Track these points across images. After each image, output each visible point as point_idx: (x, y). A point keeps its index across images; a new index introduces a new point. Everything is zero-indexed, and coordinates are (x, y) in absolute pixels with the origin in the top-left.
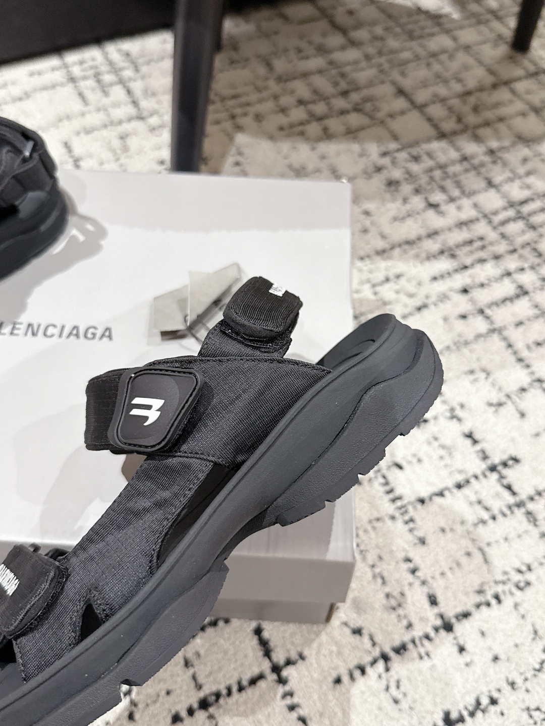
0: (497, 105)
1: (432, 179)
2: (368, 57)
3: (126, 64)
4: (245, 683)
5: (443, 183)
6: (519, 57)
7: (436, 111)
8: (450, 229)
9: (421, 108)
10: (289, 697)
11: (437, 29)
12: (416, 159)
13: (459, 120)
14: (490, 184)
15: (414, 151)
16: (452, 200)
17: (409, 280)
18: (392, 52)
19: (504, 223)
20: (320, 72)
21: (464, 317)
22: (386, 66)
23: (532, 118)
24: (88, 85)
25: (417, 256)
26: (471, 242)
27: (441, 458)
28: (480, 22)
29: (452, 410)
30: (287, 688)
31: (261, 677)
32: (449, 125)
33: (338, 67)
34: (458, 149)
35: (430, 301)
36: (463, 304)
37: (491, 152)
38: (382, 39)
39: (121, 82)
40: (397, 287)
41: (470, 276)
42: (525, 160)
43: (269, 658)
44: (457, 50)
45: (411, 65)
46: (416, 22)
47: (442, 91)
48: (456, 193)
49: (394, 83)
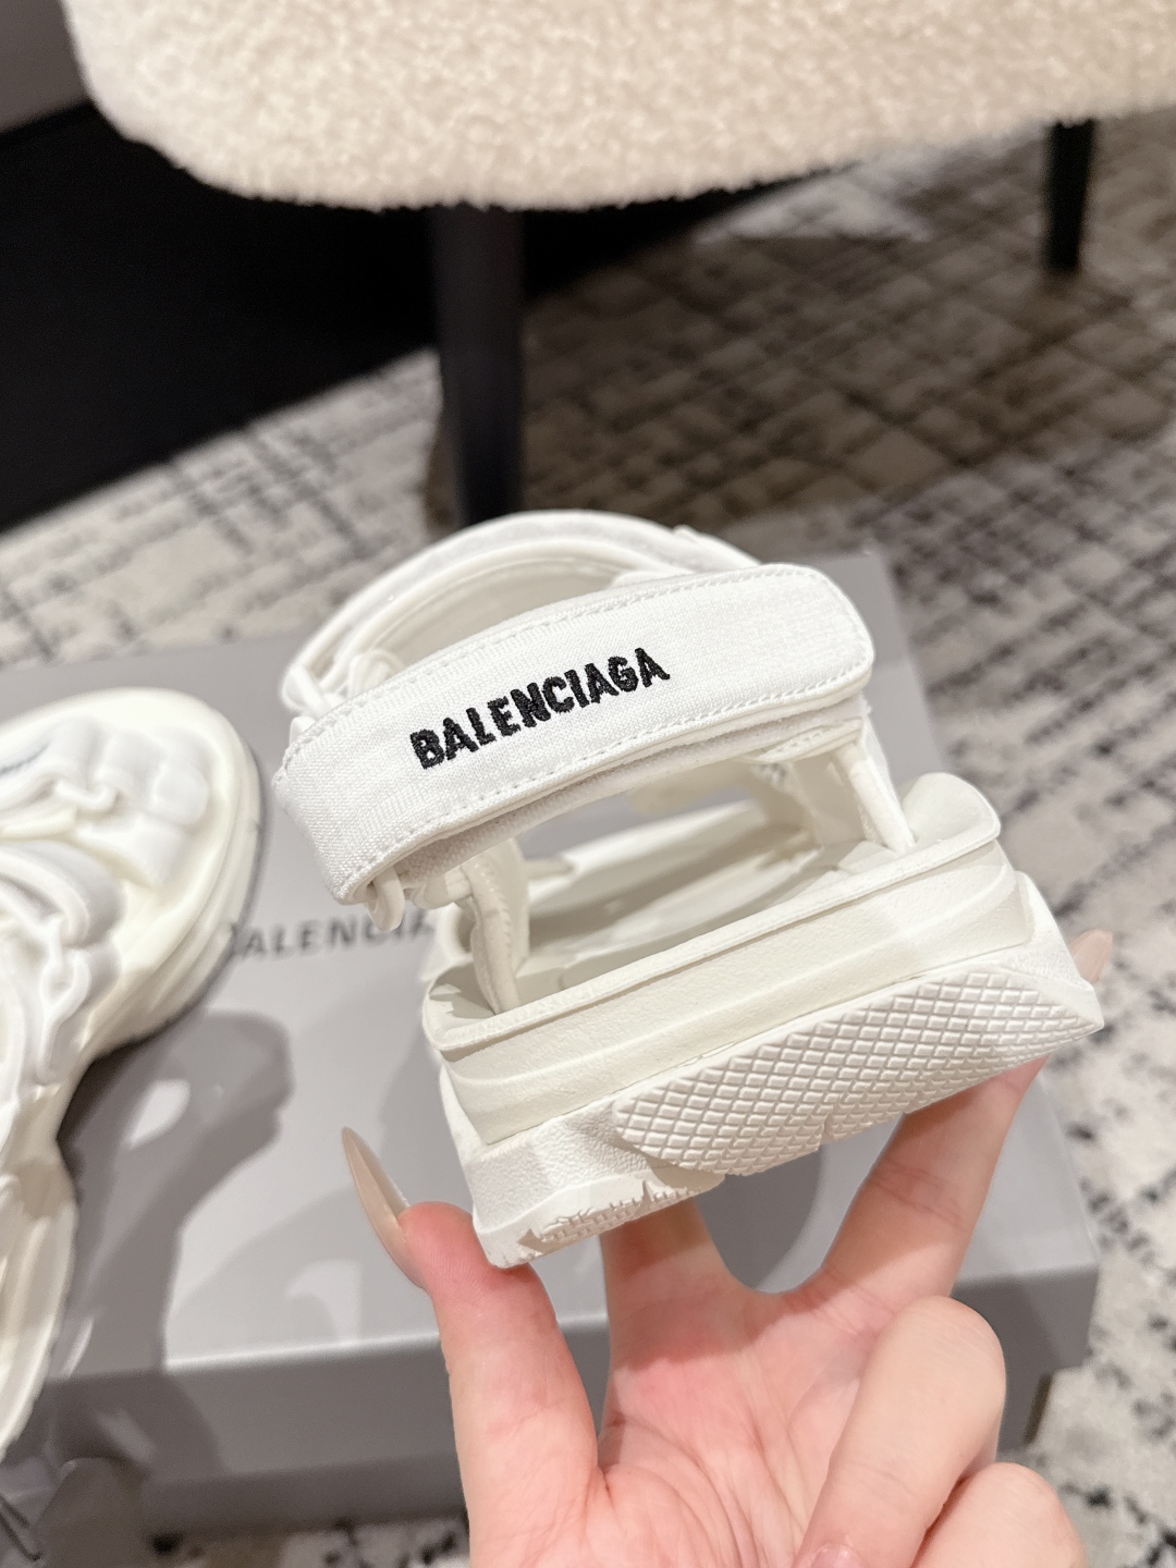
1: (967, 549)
2: (773, 350)
3: (307, 460)
5: (991, 552)
6: (1066, 284)
7: (939, 419)
8: (1033, 638)
9: (905, 420)
11: (892, 267)
12: (924, 517)
13: (987, 427)
15: (917, 506)
16: (1019, 580)
17: (984, 752)
18: (818, 329)
19: (1136, 603)
20: (687, 397)
21: (1119, 801)
22: (814, 359)
23: (1129, 393)
24: (239, 512)
25: (984, 702)
26: (1083, 654)
27: (1163, 1097)
28: (971, 238)
32: (972, 440)
33: (719, 381)
34: (1001, 483)
35: (1038, 785)
36: (1107, 777)
37: (1070, 473)
38: (790, 308)
39: (308, 494)
41: (1104, 720)
42: (1140, 475)
44: (942, 296)
45: (862, 344)
48: (1023, 564)
49: (836, 385)
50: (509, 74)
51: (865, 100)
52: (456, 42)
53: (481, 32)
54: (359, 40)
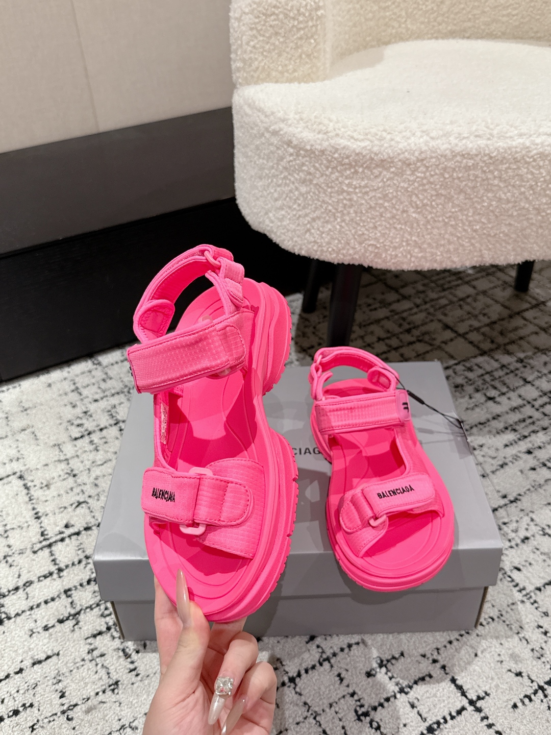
0: (516, 329)
1: (485, 382)
2: (418, 306)
4: (454, 714)
5: (493, 383)
6: (522, 295)
7: (474, 337)
8: (507, 413)
9: (463, 336)
10: (485, 720)
11: (460, 282)
12: (470, 369)
13: (492, 342)
14: (526, 381)
15: (468, 365)
16: (503, 394)
17: (489, 448)
18: (432, 300)
19: (542, 406)
20: (387, 318)
21: (534, 469)
22: (432, 310)
23: (543, 335)
25: (490, 432)
26: (524, 420)
27: (544, 561)
28: (488, 274)
29: (543, 529)
30: (482, 715)
31: (463, 709)
32: (486, 346)
33: (397, 314)
34: (497, 360)
35: (507, 461)
36: (530, 461)
37: (521, 361)
38: (423, 292)
40: (482, 453)
41: (530, 442)
42: (545, 364)
43: (466, 697)
44: (477, 294)
45: (449, 307)
46: (443, 278)
47: (476, 324)
48: (504, 390)
49: (440, 321)
50: (383, 235)
51: (481, 251)
52: (371, 225)
53: (379, 223)
54: (343, 221)
